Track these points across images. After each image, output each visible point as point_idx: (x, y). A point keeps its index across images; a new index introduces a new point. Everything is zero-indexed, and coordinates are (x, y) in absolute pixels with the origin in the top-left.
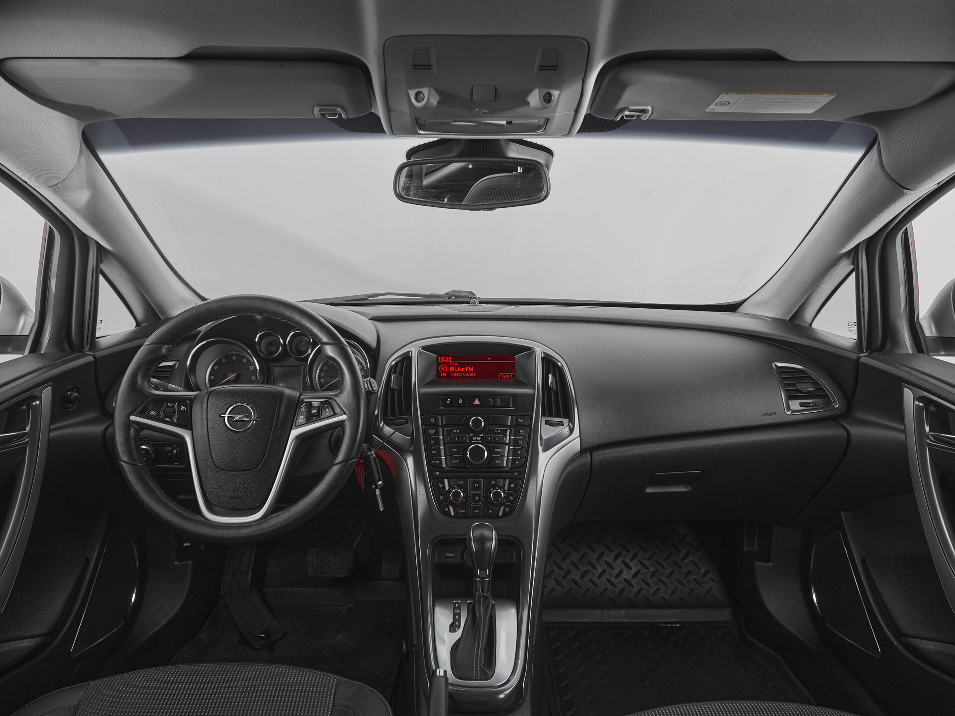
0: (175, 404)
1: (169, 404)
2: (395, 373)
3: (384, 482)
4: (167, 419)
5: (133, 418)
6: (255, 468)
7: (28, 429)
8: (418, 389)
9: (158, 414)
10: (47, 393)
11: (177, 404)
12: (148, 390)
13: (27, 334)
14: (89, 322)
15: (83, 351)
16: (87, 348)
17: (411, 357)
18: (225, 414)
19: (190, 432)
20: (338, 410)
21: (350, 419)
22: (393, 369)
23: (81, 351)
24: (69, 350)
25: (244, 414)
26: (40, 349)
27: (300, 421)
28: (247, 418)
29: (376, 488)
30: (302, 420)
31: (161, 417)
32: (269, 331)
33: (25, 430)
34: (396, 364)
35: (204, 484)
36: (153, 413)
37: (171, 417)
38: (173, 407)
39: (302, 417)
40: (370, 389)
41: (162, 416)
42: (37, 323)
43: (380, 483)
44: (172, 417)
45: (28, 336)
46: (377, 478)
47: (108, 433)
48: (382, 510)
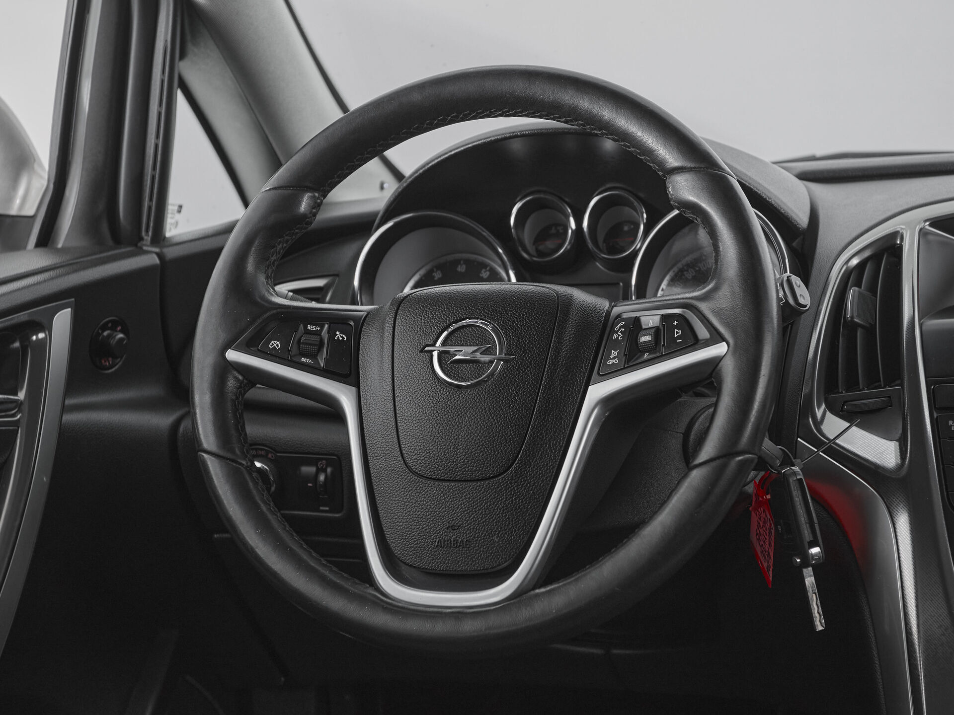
0: (322, 327)
1: (309, 327)
2: (858, 285)
3: (825, 550)
4: (304, 360)
5: (232, 355)
6: (501, 474)
7: (21, 395)
8: (919, 320)
9: (285, 345)
10: (62, 320)
11: (326, 326)
12: (267, 294)
13: (31, 212)
14: (153, 177)
15: (139, 245)
16: (148, 238)
17: (900, 248)
18: (434, 345)
19: (354, 389)
20: (703, 333)
21: (735, 350)
22: (852, 277)
23: (136, 245)
24: (110, 242)
25: (477, 345)
26: (55, 242)
27: (610, 362)
28: (484, 353)
29: (806, 563)
30: (616, 361)
31: (293, 353)
32: (542, 196)
33: (16, 394)
34: (861, 266)
35: (382, 514)
36: (275, 344)
37: (313, 356)
38: (318, 333)
39: (614, 353)
40: (791, 301)
41: (295, 351)
42: (52, 186)
43: (815, 550)
44: (317, 355)
45: (33, 218)
46: (807, 535)
47: (181, 429)
48: (820, 628)
